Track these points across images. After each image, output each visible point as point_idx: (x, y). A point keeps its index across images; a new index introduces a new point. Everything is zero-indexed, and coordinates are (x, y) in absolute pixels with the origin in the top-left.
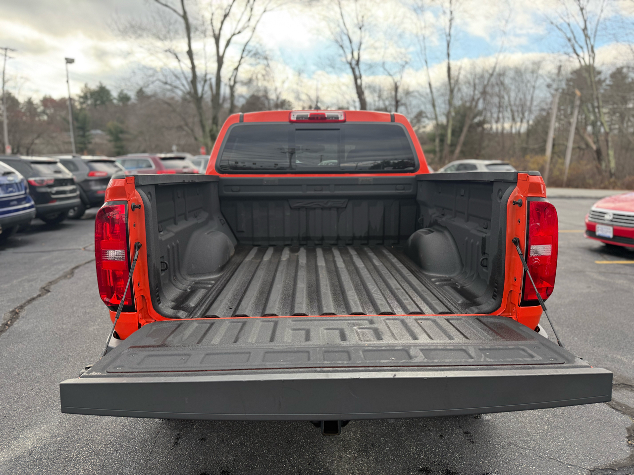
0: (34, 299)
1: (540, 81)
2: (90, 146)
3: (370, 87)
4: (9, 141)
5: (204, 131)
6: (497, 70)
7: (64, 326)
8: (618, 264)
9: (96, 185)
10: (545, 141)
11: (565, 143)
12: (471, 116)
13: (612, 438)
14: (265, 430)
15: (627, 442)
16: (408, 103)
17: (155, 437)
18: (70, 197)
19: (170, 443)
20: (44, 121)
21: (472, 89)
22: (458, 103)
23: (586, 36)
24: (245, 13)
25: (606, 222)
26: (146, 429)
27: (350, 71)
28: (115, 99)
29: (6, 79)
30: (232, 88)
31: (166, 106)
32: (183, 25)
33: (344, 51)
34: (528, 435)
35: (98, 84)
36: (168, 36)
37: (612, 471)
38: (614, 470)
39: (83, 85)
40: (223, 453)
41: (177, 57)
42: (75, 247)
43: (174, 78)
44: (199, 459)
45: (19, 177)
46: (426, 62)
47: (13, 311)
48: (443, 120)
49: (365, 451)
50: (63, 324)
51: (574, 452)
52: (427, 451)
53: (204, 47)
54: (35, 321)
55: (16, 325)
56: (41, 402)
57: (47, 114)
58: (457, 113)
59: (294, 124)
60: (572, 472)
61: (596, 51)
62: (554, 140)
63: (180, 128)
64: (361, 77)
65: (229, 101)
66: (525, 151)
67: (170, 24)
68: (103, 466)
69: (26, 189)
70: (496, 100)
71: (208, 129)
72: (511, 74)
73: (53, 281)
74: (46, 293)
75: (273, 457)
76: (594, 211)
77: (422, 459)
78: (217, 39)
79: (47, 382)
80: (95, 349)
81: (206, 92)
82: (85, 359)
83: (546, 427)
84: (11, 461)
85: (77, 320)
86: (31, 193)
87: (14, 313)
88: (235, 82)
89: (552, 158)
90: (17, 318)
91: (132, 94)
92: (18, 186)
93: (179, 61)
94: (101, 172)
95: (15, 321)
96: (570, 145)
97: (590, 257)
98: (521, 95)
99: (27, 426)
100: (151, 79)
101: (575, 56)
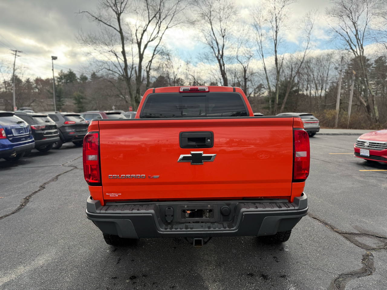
0: (36, 192)
1: (332, 66)
2: (63, 107)
3: (229, 70)
4: (16, 104)
5: (131, 97)
6: (306, 59)
7: (55, 206)
8: (372, 171)
9: (69, 129)
10: (336, 101)
11: (348, 102)
12: (291, 86)
13: (354, 259)
14: (166, 256)
15: (362, 262)
16: (252, 79)
17: (107, 259)
18: (54, 136)
19: (115, 262)
20: (36, 92)
21: (290, 70)
22: (283, 79)
23: (358, 39)
24: (156, 29)
25: (366, 147)
26: (102, 256)
27: (217, 61)
28: (78, 79)
29: (15, 68)
30: (148, 72)
31: (109, 83)
32: (120, 37)
33: (214, 50)
34: (308, 258)
35: (69, 70)
36: (111, 43)
37: (351, 275)
38: (352, 275)
39: (60, 71)
40: (144, 267)
41: (116, 55)
42: (57, 164)
43: (114, 67)
44: (131, 270)
45: (26, 124)
46: (263, 56)
47: (25, 198)
48: (273, 89)
49: (219, 266)
50: (54, 205)
51: (332, 266)
52: (252, 266)
53: (132, 49)
54: (38, 203)
55: (28, 205)
56: (45, 243)
57: (38, 88)
58: (282, 85)
59: (182, 93)
60: (329, 275)
61: (364, 47)
62: (341, 100)
63: (118, 96)
64: (224, 65)
65: (146, 80)
66: (324, 107)
67: (112, 36)
68: (81, 273)
69: (30, 131)
70: (306, 77)
71: (134, 96)
72: (314, 61)
73: (46, 183)
74: (43, 189)
75: (170, 268)
76: (358, 141)
77: (250, 269)
78: (139, 44)
79: (47, 234)
80: (72, 217)
81: (133, 75)
82: (67, 222)
83: (318, 254)
84: (32, 270)
85: (62, 203)
86: (32, 134)
87: (26, 199)
88: (150, 69)
89: (340, 111)
90: (28, 202)
91: (89, 77)
92: (25, 129)
93: (117, 57)
94: (72, 121)
95: (27, 203)
96: (351, 103)
97: (356, 168)
98: (320, 74)
99: (38, 255)
100: (101, 67)
101: (351, 50)
